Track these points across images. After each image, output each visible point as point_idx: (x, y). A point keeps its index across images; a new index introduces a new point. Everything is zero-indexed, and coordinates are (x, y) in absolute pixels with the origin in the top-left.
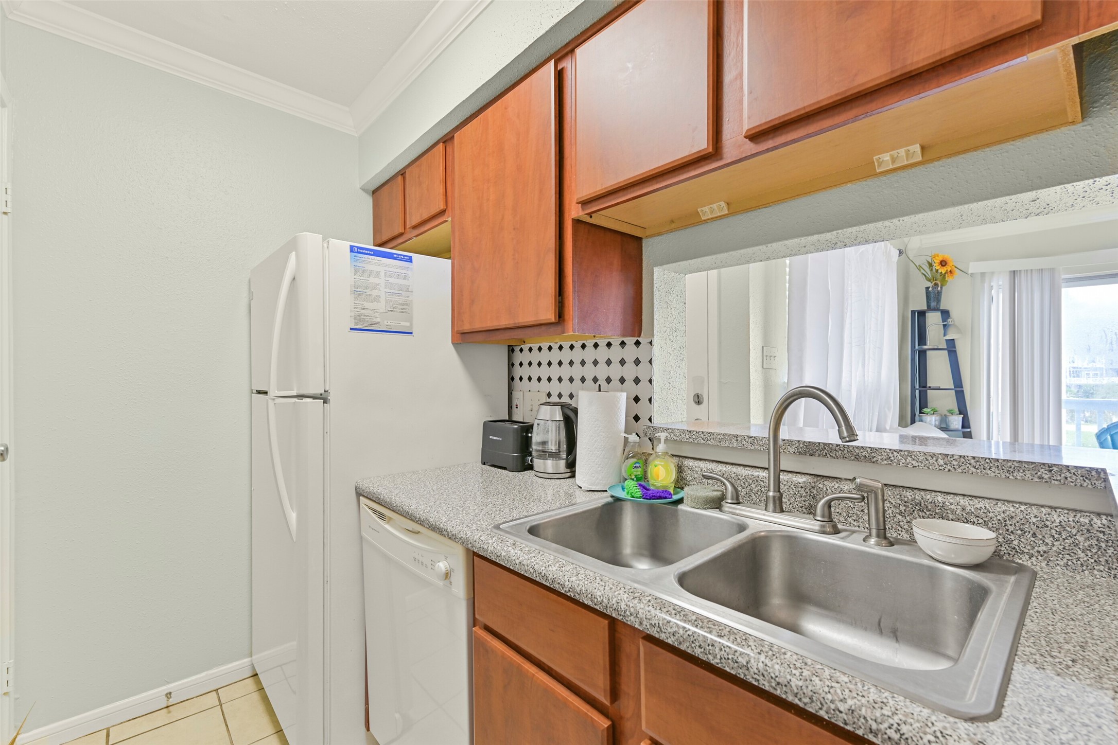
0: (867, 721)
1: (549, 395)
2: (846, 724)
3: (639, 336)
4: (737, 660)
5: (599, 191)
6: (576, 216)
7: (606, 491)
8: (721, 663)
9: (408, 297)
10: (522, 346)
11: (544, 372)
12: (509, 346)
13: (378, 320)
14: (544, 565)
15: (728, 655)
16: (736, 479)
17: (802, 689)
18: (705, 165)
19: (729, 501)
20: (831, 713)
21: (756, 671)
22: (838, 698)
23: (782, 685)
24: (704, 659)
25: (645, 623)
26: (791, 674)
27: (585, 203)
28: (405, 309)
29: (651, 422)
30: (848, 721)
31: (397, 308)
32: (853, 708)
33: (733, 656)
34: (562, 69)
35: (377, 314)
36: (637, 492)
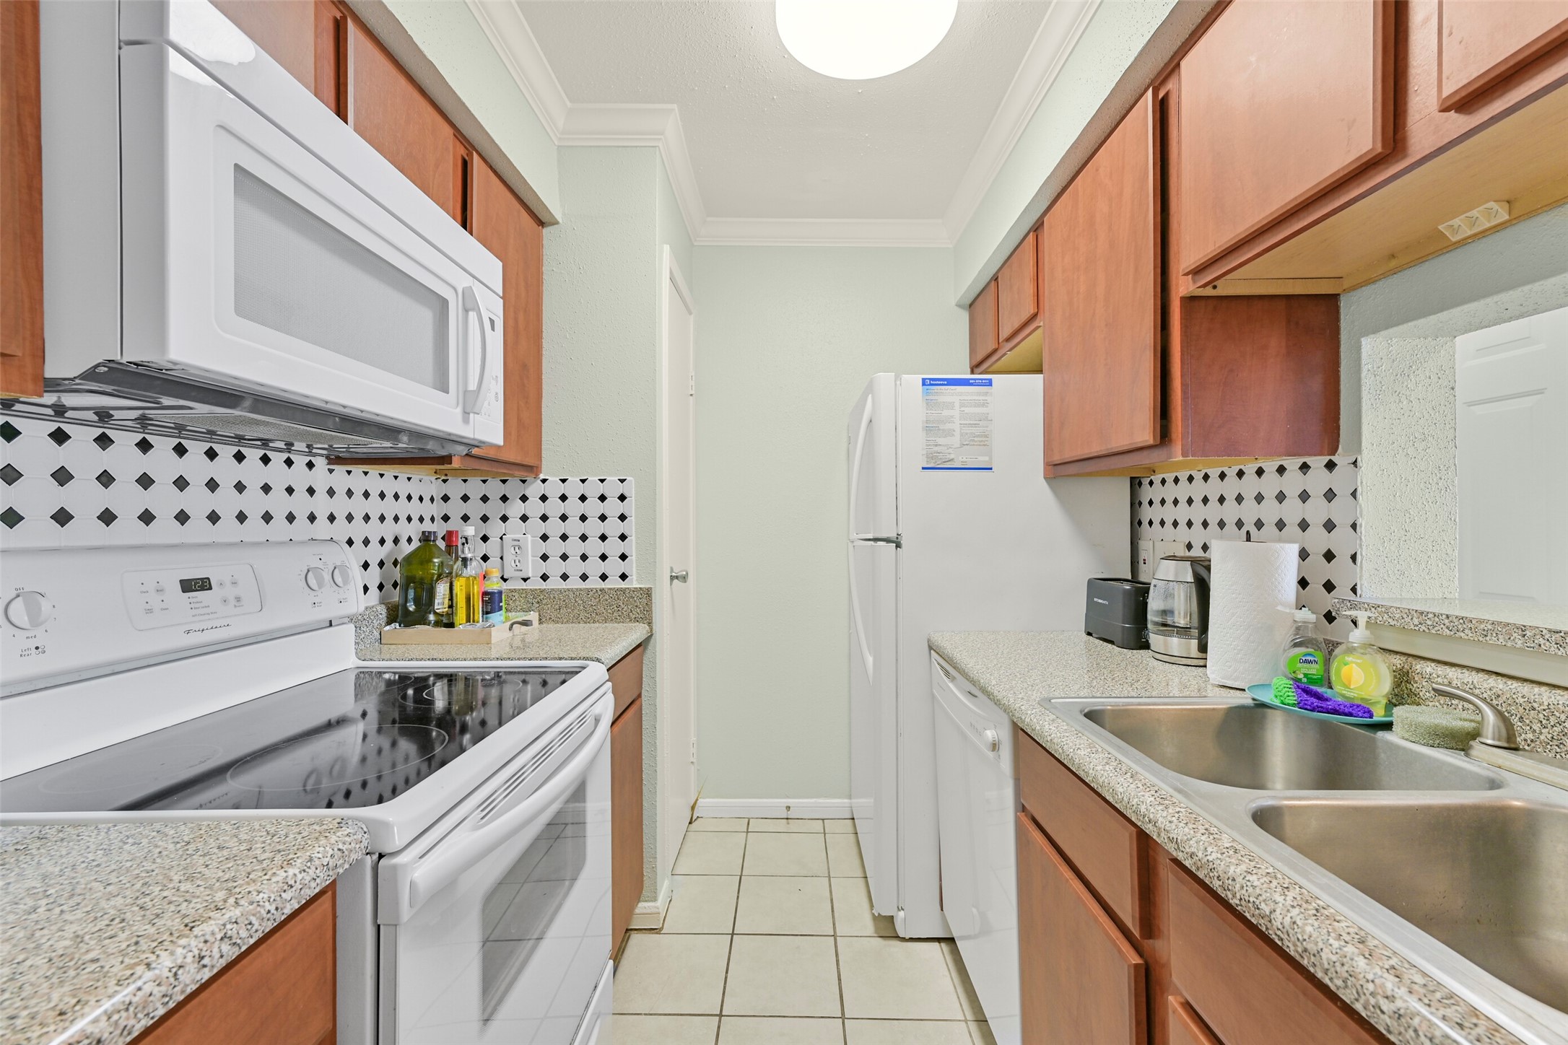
0: (1418, 1035)
1: (1189, 546)
2: (1389, 1032)
3: (1334, 451)
4: (1259, 906)
5: (1211, 252)
6: (1186, 292)
7: (1244, 690)
8: (1241, 905)
9: (987, 427)
10: (1152, 477)
11: (1182, 513)
12: (1132, 478)
13: (952, 456)
14: (1074, 747)
15: (1249, 897)
16: (1527, 708)
17: (1334, 966)
18: (1375, 175)
19: (1490, 742)
20: (1370, 1010)
21: (1280, 927)
22: (1384, 992)
23: (1310, 954)
24: (1223, 896)
25: (1162, 835)
26: (1326, 942)
27: (1197, 271)
28: (984, 441)
29: (1355, 593)
30: (1391, 1029)
31: (973, 441)
32: (1402, 1012)
33: (1255, 900)
34: (1167, 94)
35: (950, 450)
36: (1288, 696)
